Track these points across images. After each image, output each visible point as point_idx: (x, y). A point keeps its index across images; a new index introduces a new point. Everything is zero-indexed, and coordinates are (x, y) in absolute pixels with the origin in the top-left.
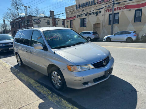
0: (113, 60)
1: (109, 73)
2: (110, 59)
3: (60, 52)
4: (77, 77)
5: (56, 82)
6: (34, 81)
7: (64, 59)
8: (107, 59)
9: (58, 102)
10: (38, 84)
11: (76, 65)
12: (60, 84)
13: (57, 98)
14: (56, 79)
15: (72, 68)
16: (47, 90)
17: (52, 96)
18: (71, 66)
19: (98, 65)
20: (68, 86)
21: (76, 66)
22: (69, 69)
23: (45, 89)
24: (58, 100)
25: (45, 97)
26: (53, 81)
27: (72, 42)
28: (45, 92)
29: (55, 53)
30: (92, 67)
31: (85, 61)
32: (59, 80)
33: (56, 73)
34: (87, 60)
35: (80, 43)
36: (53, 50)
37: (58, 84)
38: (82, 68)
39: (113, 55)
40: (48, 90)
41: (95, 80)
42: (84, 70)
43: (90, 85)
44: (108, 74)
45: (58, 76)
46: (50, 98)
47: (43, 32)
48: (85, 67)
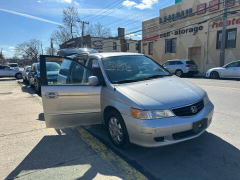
4: (146, 128)
5: (115, 134)
6: (85, 131)
7: (126, 97)
9: (114, 162)
10: (90, 135)
12: (120, 138)
13: (113, 156)
14: (116, 129)
15: (139, 113)
16: (101, 144)
17: (106, 153)
18: (138, 110)
19: (182, 111)
20: (131, 141)
21: (145, 110)
22: (134, 115)
23: (99, 142)
24: (114, 159)
25: (96, 153)
26: (111, 131)
28: (97, 146)
29: (115, 89)
30: (171, 114)
31: (162, 104)
32: (119, 131)
33: (116, 120)
36: (113, 86)
37: (118, 136)
38: (154, 115)
39: (212, 98)
40: (102, 144)
41: (176, 136)
42: (157, 118)
43: (167, 142)
44: (199, 128)
45: (118, 124)
46: (103, 154)
48: (158, 113)
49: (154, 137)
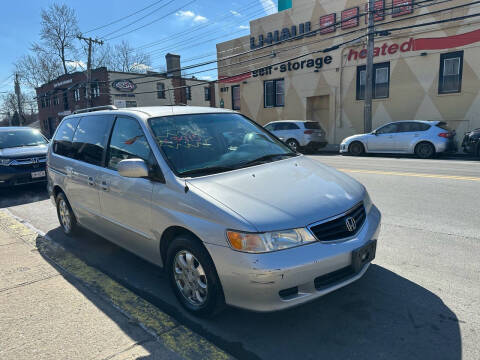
0: (377, 216)
1: (367, 257)
2: (367, 210)
3: (206, 188)
4: (263, 271)
5: (187, 287)
6: (116, 284)
8: (359, 211)
9: (197, 354)
10: (130, 295)
11: (258, 230)
12: (202, 295)
13: (193, 341)
14: (190, 277)
15: (244, 240)
16: (161, 313)
17: (176, 336)
18: (239, 233)
19: (330, 230)
20: (229, 301)
21: (258, 233)
22: (234, 245)
23: (153, 310)
24: (196, 349)
25: (153, 339)
26: (178, 283)
27: (243, 155)
28: (153, 321)
29: (187, 189)
30: (309, 237)
31: (288, 217)
32: (199, 281)
33: (189, 256)
34: (292, 215)
35: (268, 159)
36: (181, 182)
37: (197, 293)
38: (276, 242)
40: (161, 315)
41: (321, 282)
42: (285, 247)
43: (304, 297)
44: (363, 261)
45: (196, 265)
46: (169, 339)
47: (149, 120)
48: (286, 237)
49: (279, 290)
